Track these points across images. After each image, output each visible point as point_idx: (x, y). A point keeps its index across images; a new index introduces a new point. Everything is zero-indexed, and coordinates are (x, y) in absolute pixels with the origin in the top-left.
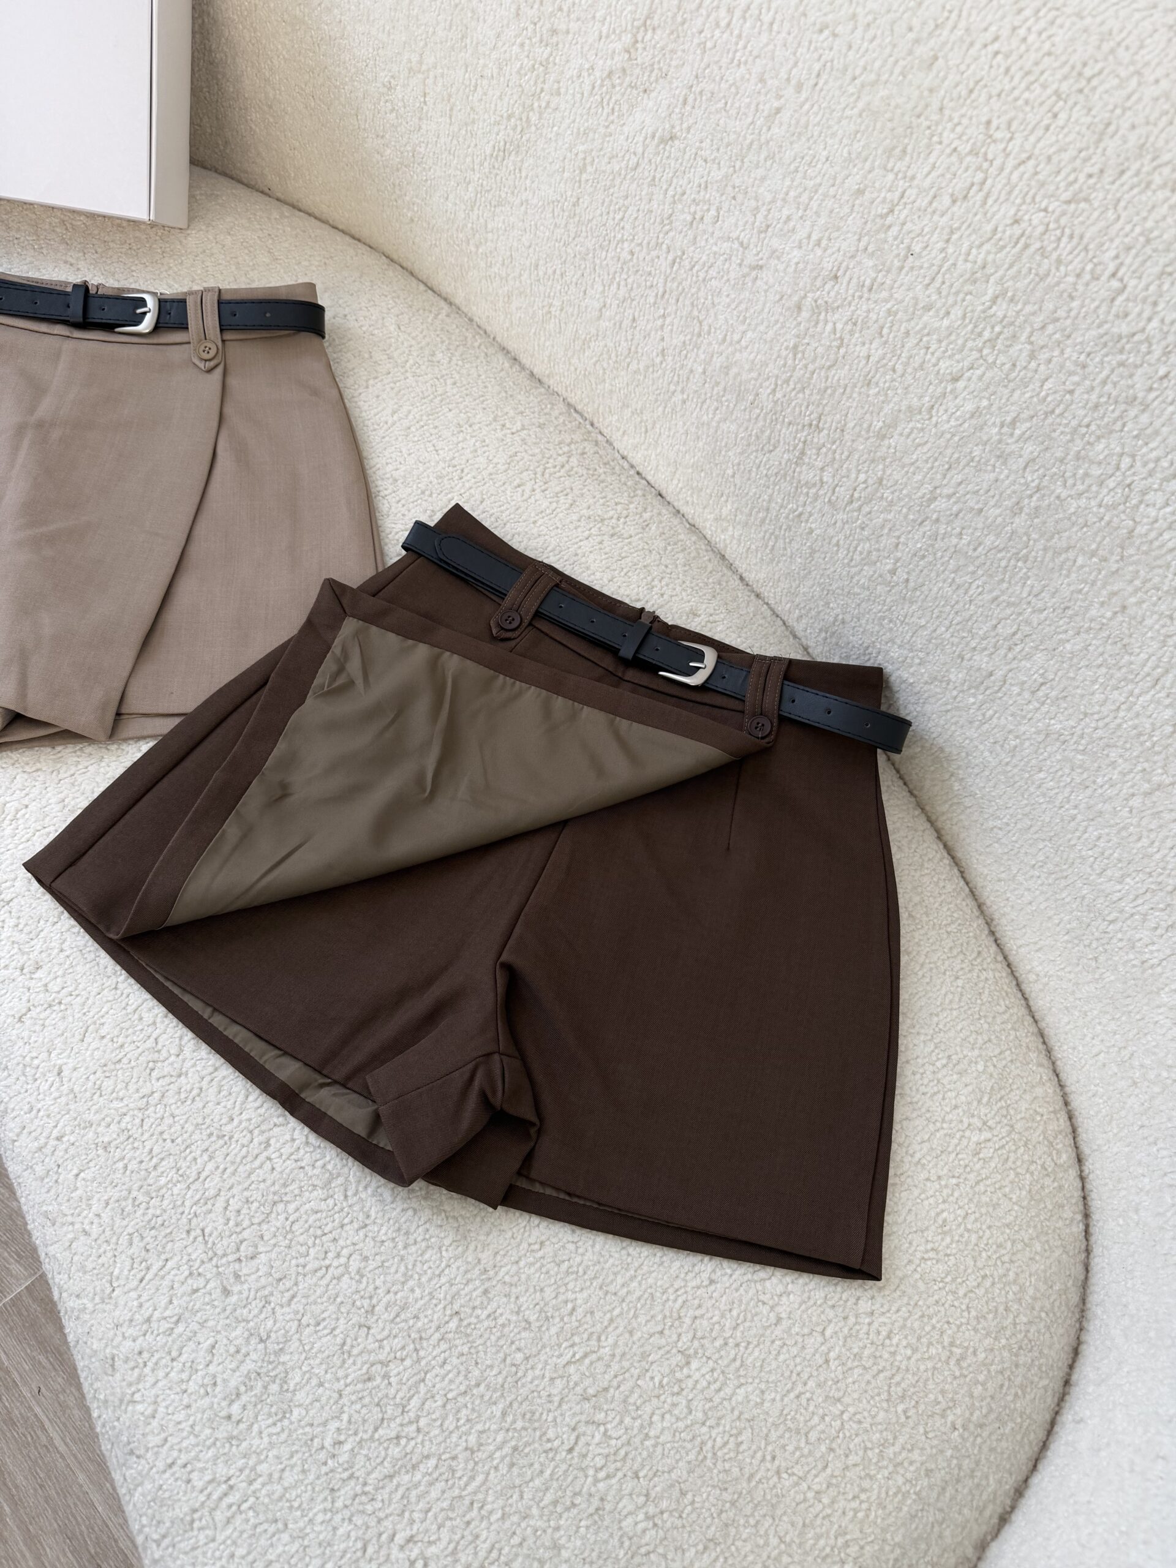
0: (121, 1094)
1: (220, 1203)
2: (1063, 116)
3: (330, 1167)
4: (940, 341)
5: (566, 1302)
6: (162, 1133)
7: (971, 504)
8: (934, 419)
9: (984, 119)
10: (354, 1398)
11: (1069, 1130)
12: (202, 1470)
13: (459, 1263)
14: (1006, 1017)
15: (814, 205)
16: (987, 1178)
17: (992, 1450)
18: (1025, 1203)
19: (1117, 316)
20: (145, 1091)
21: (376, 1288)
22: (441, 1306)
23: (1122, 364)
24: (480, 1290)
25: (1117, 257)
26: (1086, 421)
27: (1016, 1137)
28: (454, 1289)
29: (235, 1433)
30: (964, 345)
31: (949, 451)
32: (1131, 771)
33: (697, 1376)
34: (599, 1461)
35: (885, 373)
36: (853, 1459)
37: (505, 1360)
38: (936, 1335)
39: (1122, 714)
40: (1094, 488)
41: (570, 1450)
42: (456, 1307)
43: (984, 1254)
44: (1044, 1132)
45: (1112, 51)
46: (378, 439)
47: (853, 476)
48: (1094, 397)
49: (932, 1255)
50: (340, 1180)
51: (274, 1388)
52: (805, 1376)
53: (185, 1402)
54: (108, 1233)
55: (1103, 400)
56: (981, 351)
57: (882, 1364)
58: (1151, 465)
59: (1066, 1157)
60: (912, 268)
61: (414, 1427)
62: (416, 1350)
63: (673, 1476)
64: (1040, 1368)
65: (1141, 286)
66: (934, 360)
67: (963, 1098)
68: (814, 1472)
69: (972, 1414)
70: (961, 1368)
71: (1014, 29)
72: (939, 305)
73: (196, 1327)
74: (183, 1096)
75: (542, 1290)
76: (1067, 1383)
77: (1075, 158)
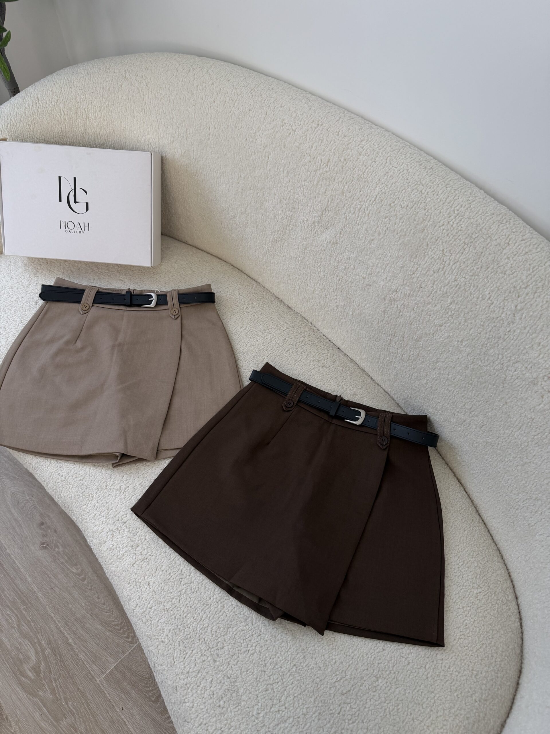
0: (171, 591)
1: (209, 629)
2: (467, 249)
3: (246, 614)
4: (434, 314)
5: (333, 660)
6: (187, 604)
7: (451, 365)
8: (435, 338)
9: (442, 249)
10: (262, 697)
11: (512, 586)
12: (212, 726)
13: (294, 647)
14: (484, 544)
15: (387, 269)
16: (481, 607)
17: (491, 709)
18: (496, 616)
19: (492, 312)
20: (180, 589)
21: (266, 657)
22: (289, 663)
23: (495, 326)
24: (302, 656)
25: (489, 293)
26: (486, 343)
27: (491, 590)
28: (293, 656)
29: (222, 711)
30: (442, 316)
31: (441, 348)
32: (516, 457)
33: (381, 685)
34: (349, 717)
35: (416, 322)
36: (439, 714)
37: (313, 682)
38: (466, 667)
39: (510, 438)
40: (491, 364)
41: (339, 713)
42: (294, 663)
43: (482, 636)
44: (502, 588)
45: (481, 230)
46: (236, 338)
47: (409, 352)
48: (487, 336)
49: (463, 637)
50: (250, 619)
51: (234, 695)
52: (420, 683)
53: (204, 701)
54: (171, 642)
55: (491, 337)
56: (448, 318)
57: (447, 678)
58: (509, 358)
59: (511, 597)
60: (422, 291)
61: (284, 707)
62: (282, 679)
63: (376, 721)
64: (506, 678)
65: (498, 303)
66: (432, 320)
67: (470, 577)
68: (426, 719)
69: (482, 696)
70: (477, 679)
71: (449, 222)
72: (432, 303)
73: (205, 674)
74: (193, 590)
75: (324, 655)
76: (518, 684)
77: (472, 263)
